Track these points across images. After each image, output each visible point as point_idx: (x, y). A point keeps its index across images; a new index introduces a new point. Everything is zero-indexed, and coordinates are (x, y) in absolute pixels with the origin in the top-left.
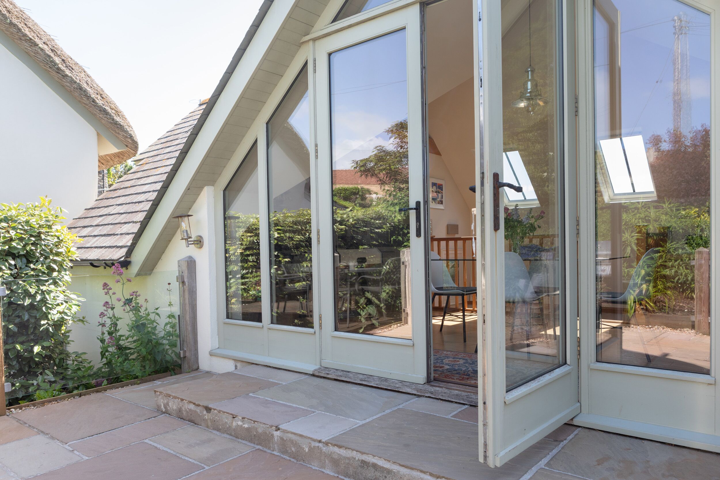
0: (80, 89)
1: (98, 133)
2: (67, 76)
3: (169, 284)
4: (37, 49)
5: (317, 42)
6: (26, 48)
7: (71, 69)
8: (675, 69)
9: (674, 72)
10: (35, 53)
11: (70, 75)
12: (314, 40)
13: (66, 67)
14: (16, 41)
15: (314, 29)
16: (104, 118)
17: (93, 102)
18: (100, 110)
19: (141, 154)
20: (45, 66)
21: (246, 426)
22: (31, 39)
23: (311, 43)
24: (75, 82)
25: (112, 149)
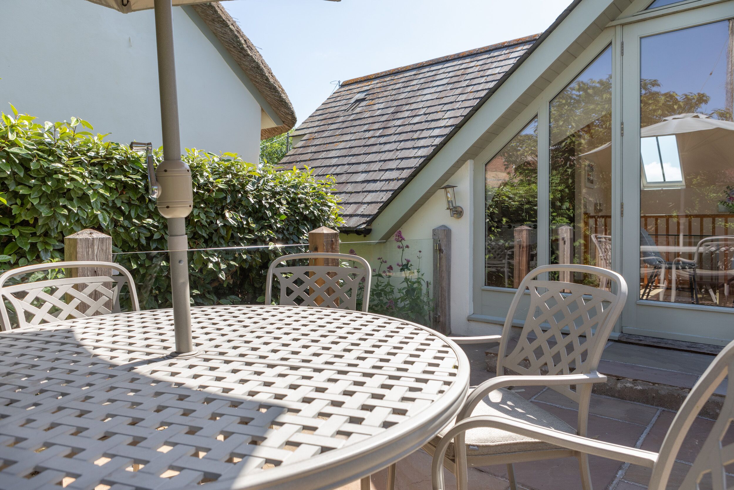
0: (257, 68)
1: (262, 109)
2: (248, 55)
3: (420, 252)
4: (226, 30)
5: (626, 28)
6: (215, 29)
7: (251, 49)
8: (728, 62)
9: (728, 64)
10: (223, 34)
11: (251, 54)
12: (623, 25)
13: (247, 47)
14: (208, 22)
15: (621, 15)
16: (271, 96)
17: (266, 80)
18: (270, 88)
19: (296, 130)
20: (229, 46)
21: (639, 388)
22: (224, 20)
23: (619, 29)
24: (255, 61)
25: (271, 124)
